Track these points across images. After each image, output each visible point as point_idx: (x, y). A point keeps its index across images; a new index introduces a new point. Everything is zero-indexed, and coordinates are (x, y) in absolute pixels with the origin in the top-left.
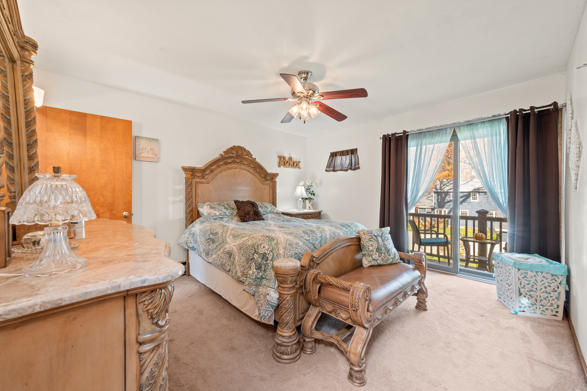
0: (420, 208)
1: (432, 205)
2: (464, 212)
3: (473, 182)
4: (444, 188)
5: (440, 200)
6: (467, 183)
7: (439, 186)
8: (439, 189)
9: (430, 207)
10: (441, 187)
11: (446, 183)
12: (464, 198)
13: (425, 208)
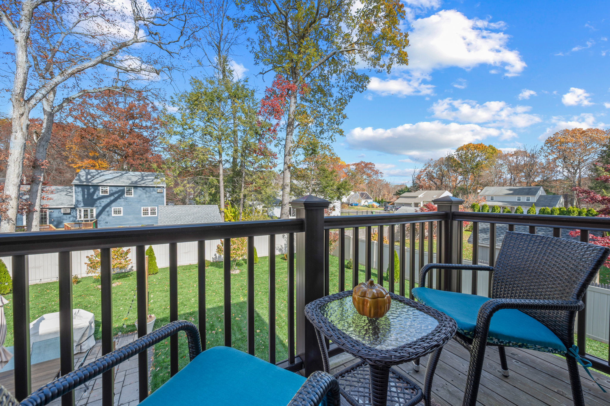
0: (50, 209)
1: (72, 203)
2: (117, 210)
3: (129, 175)
4: (92, 180)
5: (86, 196)
6: (121, 175)
7: (85, 177)
8: (85, 182)
9: (69, 207)
10: (86, 179)
11: (94, 174)
12: (119, 193)
13: (60, 208)
